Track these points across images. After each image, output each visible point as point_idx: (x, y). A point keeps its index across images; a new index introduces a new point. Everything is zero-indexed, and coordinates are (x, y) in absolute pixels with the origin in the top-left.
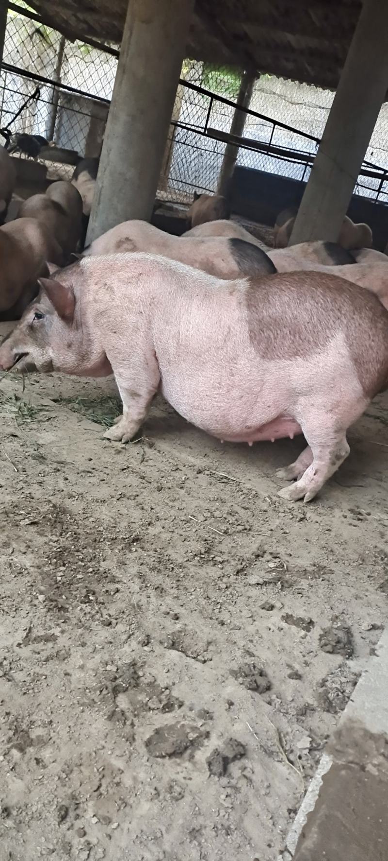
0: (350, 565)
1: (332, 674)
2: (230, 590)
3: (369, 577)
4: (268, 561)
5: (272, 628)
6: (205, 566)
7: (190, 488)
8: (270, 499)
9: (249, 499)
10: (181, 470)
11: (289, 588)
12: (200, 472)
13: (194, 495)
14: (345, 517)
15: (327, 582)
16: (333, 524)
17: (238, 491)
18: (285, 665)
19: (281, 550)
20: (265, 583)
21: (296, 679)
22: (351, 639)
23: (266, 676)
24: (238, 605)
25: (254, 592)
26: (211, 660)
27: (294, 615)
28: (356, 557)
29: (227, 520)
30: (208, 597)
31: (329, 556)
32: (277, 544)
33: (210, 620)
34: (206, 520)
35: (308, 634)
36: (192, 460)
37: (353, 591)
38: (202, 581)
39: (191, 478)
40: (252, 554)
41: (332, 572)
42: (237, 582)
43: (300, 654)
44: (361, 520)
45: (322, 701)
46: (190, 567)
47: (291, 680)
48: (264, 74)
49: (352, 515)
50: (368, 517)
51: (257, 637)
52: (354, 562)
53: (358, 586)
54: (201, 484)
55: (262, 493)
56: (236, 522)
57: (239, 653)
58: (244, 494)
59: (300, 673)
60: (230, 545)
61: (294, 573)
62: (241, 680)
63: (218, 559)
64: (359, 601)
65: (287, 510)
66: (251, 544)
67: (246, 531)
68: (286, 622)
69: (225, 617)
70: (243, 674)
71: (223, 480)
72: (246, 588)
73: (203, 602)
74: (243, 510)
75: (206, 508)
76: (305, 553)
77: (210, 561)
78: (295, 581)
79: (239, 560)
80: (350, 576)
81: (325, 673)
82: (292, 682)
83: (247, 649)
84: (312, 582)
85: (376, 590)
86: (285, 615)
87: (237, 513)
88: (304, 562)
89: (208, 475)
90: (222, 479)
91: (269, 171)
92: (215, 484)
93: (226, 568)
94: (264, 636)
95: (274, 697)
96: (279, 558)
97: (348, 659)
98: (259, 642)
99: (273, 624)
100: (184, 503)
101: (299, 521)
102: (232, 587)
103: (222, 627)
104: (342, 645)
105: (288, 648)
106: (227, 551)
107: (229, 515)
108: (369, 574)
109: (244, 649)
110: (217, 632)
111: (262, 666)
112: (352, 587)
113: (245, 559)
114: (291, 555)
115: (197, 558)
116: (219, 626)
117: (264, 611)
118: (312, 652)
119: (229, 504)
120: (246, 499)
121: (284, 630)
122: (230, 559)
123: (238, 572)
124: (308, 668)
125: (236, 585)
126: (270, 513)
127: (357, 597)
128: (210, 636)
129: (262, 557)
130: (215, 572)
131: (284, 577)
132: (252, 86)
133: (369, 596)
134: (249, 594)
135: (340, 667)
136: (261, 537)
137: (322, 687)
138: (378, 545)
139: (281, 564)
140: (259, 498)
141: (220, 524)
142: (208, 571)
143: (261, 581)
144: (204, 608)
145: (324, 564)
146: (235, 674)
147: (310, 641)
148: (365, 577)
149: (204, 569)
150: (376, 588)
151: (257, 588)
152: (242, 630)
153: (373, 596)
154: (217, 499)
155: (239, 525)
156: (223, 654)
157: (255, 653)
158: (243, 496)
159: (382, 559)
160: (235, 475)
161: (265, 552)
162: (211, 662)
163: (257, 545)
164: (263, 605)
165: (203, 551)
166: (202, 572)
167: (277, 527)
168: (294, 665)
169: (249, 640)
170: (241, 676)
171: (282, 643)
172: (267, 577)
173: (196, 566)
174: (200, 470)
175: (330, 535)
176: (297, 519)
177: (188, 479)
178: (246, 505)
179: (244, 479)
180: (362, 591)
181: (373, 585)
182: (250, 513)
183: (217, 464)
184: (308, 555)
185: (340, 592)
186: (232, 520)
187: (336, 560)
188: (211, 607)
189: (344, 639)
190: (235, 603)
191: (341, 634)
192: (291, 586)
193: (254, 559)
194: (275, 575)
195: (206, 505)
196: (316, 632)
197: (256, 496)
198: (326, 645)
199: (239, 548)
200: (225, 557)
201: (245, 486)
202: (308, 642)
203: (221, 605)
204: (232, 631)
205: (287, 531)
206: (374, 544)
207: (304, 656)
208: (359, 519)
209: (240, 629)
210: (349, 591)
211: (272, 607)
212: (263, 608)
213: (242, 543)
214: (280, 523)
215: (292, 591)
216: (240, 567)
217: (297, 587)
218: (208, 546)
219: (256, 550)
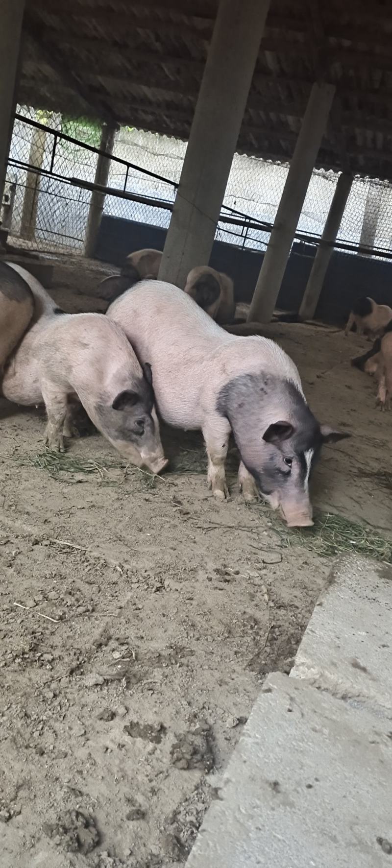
0: (214, 640)
1: (186, 800)
2: (59, 699)
3: (236, 653)
4: (113, 650)
5: (111, 746)
6: (28, 669)
7: (22, 565)
8: (122, 567)
9: (96, 570)
10: (12, 543)
11: (137, 683)
12: (36, 543)
13: (26, 574)
14: (210, 580)
15: (185, 668)
16: (196, 590)
17: (83, 562)
18: (123, 800)
19: (132, 633)
20: (106, 682)
21: (138, 819)
22: (212, 743)
23: (95, 826)
24: (69, 718)
25: (92, 697)
26: (20, 813)
27: (141, 722)
28: (221, 628)
29: (65, 602)
30: (26, 715)
31: (189, 632)
32: (126, 626)
33: (25, 751)
34: (37, 605)
35: (159, 746)
36: (28, 529)
37: (217, 675)
38: (21, 693)
39: (24, 552)
40: (93, 644)
41: (192, 653)
42: (70, 686)
43: (146, 779)
44: (228, 581)
45: (171, 848)
46: (6, 674)
47: (131, 822)
48: (124, 126)
49: (218, 576)
50: (236, 576)
51: (88, 765)
52: (219, 636)
53: (223, 667)
54: (36, 558)
55: (112, 561)
56: (76, 603)
57: (60, 795)
58: (90, 565)
59: (143, 809)
60: (65, 636)
61: (145, 661)
62: (57, 838)
63: (48, 657)
64: (225, 687)
65: (141, 578)
66: (93, 629)
67: (87, 613)
68: (130, 734)
69: (48, 740)
70: (61, 830)
71: (64, 551)
72: (81, 692)
73: (18, 723)
74: (87, 586)
75: (40, 589)
76: (159, 632)
77: (36, 661)
78: (147, 672)
79: (75, 654)
80: (214, 655)
81: (177, 800)
82: (132, 825)
83: (73, 787)
84: (167, 671)
85: (245, 669)
86: (129, 724)
87: (79, 590)
88: (159, 645)
89: (46, 545)
90: (64, 549)
91: (137, 220)
92: (55, 556)
93: (57, 668)
94: (99, 761)
95: (104, 855)
96: (127, 643)
97: (207, 774)
98: (90, 772)
99: (112, 741)
100: (12, 585)
101: (155, 592)
102: (63, 695)
103: (41, 759)
104: (198, 757)
105: (129, 773)
106: (60, 645)
107: (68, 595)
108: (236, 649)
109: (68, 787)
110: (33, 767)
111: (91, 810)
112: (216, 669)
113: (83, 652)
114: (142, 638)
115: (18, 660)
116: (37, 757)
117: (102, 722)
118: (161, 772)
119: (70, 580)
120: (93, 571)
121: (127, 747)
122: (64, 654)
123: (72, 672)
124: (155, 798)
125: (68, 691)
126: (121, 585)
127: (221, 683)
128: (23, 774)
129: (106, 645)
130: (41, 677)
131: (132, 669)
132: (112, 138)
133: (236, 679)
134: (83, 701)
135: (197, 788)
136: (107, 619)
137: (172, 824)
138: (248, 610)
139: (128, 652)
140: (109, 567)
141: (54, 608)
142: (33, 676)
143: (101, 680)
144: (18, 732)
145: (184, 644)
146: (50, 830)
147: (160, 756)
148: (232, 653)
149: (27, 675)
150: (244, 667)
151: (96, 690)
152: (69, 757)
153: (241, 678)
154: (55, 575)
155: (79, 606)
156: (38, 801)
157: (84, 790)
158: (89, 568)
159: (252, 628)
160: (80, 542)
161: (110, 638)
162: (20, 818)
163: (101, 630)
164: (102, 714)
165: (27, 648)
166: (23, 679)
167: (128, 603)
168: (136, 797)
169: (78, 771)
170: (58, 833)
171: (122, 766)
172: (110, 672)
173: (16, 671)
174: (36, 540)
175: (192, 604)
176: (154, 589)
177: (19, 553)
178: (91, 578)
179: (91, 546)
180: (228, 673)
181: (240, 663)
182: (95, 588)
183: (59, 530)
184: (164, 635)
185: (201, 678)
186: (70, 600)
187: (196, 636)
188: (29, 730)
189: (203, 748)
190: (64, 717)
191: (199, 741)
192: (140, 680)
193: (94, 650)
194: (120, 669)
195: (39, 585)
196: (169, 740)
197: (105, 565)
198: (179, 760)
199: (77, 637)
200: (57, 653)
201: (91, 554)
202: (157, 759)
203: (44, 724)
204: (54, 762)
205: (140, 607)
206: (243, 610)
207: (151, 781)
208: (226, 581)
209: (65, 757)
210: (212, 675)
211: (113, 716)
212: (101, 719)
213: (82, 629)
214: (132, 597)
215: (140, 688)
216: (74, 664)
217: (147, 681)
218: (35, 641)
219: (98, 637)
